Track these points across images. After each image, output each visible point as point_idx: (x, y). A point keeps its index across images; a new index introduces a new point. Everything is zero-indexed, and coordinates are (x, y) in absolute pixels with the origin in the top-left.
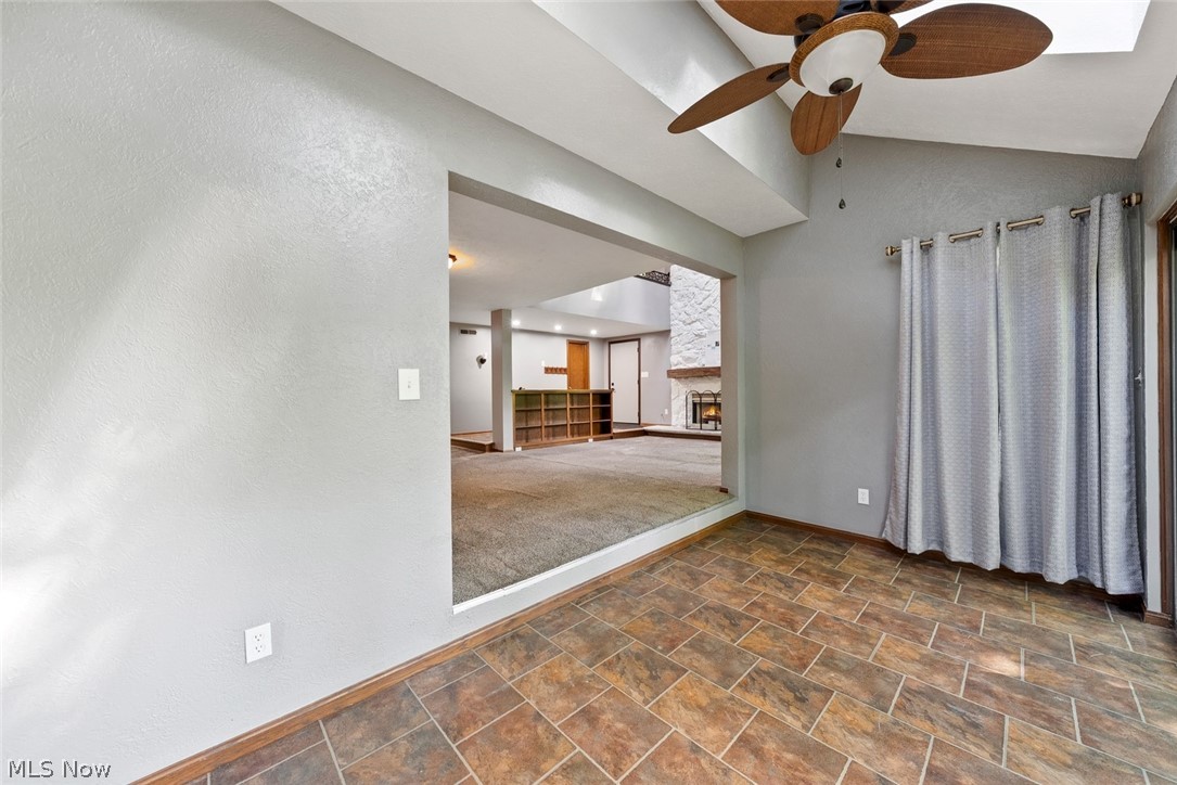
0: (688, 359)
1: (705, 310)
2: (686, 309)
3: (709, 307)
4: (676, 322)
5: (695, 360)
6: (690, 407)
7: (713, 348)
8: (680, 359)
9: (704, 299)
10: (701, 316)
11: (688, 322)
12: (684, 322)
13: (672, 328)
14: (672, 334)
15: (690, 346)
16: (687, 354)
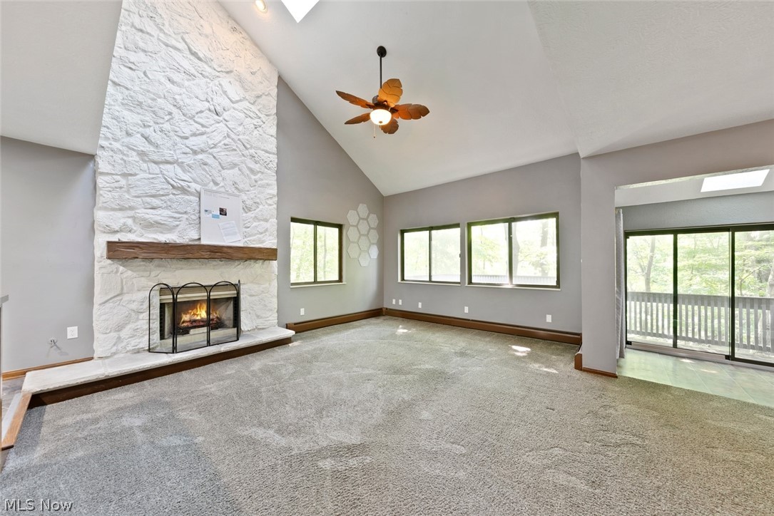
0: (150, 225)
1: (195, 152)
2: (148, 132)
3: (203, 151)
4: (116, 145)
5: (170, 229)
6: (156, 312)
7: (214, 216)
8: (130, 222)
9: (194, 135)
10: (189, 160)
11: (156, 158)
12: (142, 154)
13: (99, 152)
14: (103, 165)
15: (155, 202)
16: (152, 216)
